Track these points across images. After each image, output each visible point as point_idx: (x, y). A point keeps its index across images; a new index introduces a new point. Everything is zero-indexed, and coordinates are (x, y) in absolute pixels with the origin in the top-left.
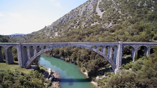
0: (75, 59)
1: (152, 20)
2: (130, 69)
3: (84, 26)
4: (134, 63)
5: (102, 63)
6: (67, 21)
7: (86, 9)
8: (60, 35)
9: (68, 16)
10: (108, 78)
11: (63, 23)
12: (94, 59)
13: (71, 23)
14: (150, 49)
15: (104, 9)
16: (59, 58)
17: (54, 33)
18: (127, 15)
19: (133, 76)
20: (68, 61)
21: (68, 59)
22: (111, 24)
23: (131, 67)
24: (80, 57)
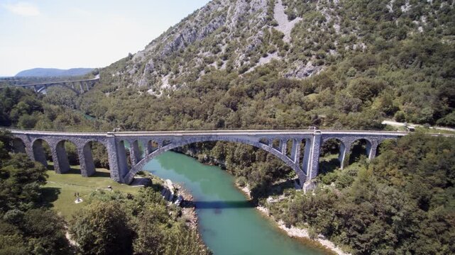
0: (222, 157)
1: (410, 62)
2: (333, 184)
3: (242, 64)
4: (341, 172)
5: (281, 169)
6: (193, 42)
7: (247, 9)
8: (178, 87)
9: (195, 27)
10: (289, 200)
11: (180, 47)
12: (265, 161)
13: (203, 48)
14: (376, 145)
15: (295, 10)
16: (181, 153)
17: (157, 78)
18: (353, 40)
19: (333, 199)
20: (203, 161)
21: (205, 156)
22: (309, 64)
23: (334, 181)
24: (233, 154)
